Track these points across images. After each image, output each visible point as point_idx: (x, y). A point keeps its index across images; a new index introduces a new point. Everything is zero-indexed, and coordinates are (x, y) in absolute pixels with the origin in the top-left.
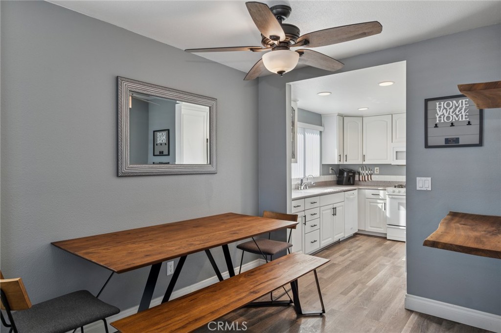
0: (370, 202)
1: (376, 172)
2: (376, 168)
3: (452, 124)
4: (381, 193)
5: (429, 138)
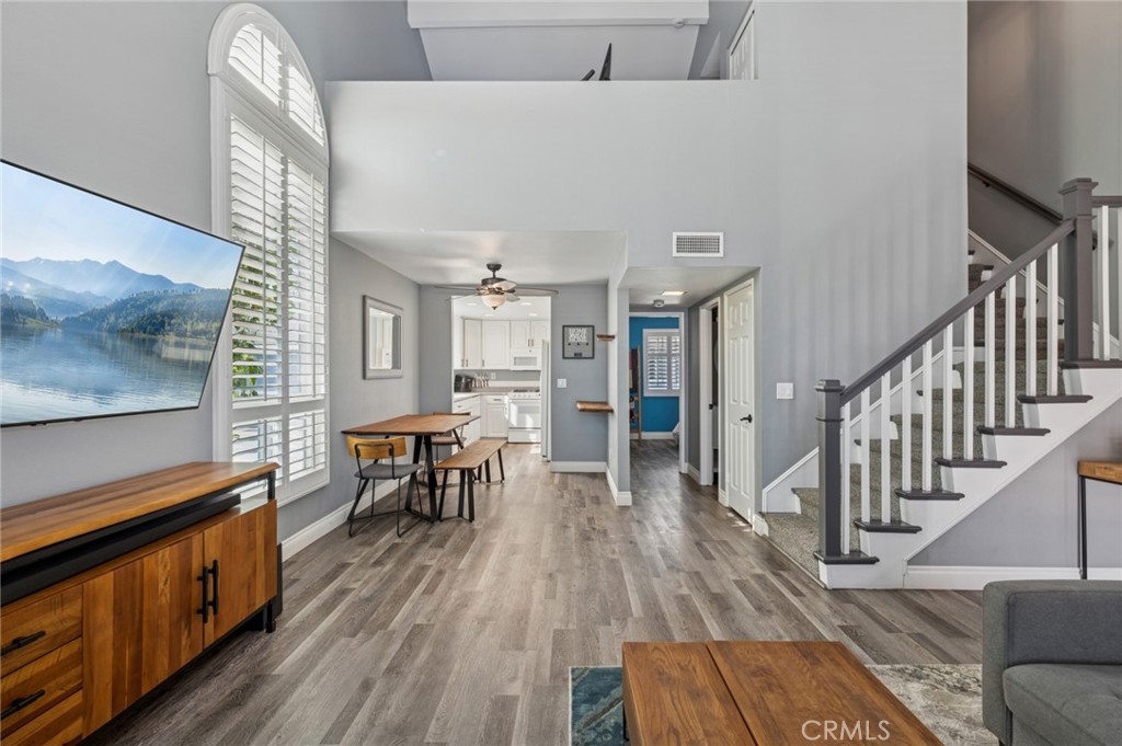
0: (492, 408)
1: (492, 378)
2: (492, 374)
3: (578, 344)
5: (565, 352)
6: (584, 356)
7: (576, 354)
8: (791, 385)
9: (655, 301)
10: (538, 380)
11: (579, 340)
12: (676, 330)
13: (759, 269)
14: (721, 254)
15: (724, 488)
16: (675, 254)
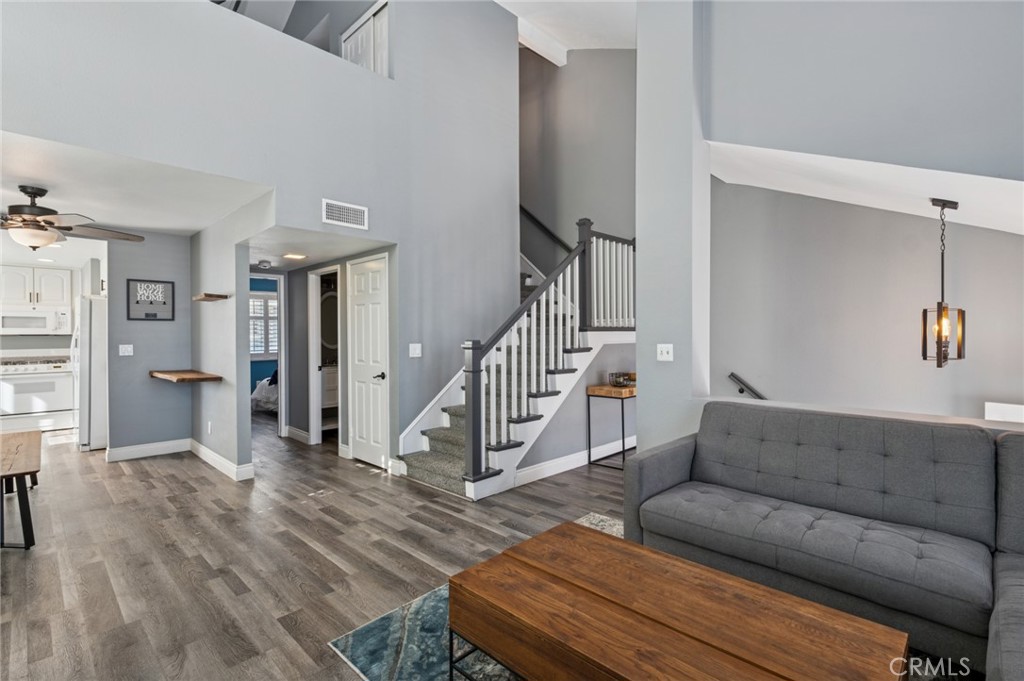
3: (151, 302)
5: (131, 312)
6: (158, 317)
7: (147, 315)
8: (420, 345)
9: (261, 262)
10: (69, 347)
11: (152, 298)
12: (275, 294)
13: (396, 245)
14: (366, 227)
15: (346, 442)
16: (325, 220)
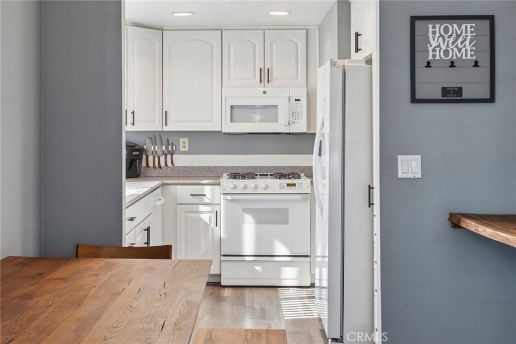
0: (186, 212)
1: (182, 149)
2: (181, 140)
3: (452, 63)
4: (207, 190)
5: (417, 86)
7: (445, 91)
